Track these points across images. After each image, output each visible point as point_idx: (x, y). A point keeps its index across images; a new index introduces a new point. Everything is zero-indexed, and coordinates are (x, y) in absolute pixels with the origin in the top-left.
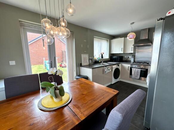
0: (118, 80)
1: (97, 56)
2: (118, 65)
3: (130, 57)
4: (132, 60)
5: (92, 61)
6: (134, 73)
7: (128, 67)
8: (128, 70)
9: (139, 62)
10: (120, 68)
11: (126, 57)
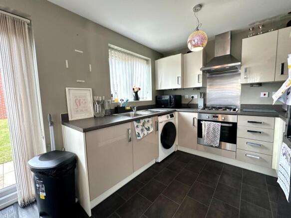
0: (173, 149)
1: (121, 94)
2: (172, 116)
3: (196, 97)
4: (201, 104)
5: (103, 106)
6: (208, 133)
7: (194, 119)
8: (194, 125)
9: (214, 108)
10: (175, 121)
11: (187, 96)
